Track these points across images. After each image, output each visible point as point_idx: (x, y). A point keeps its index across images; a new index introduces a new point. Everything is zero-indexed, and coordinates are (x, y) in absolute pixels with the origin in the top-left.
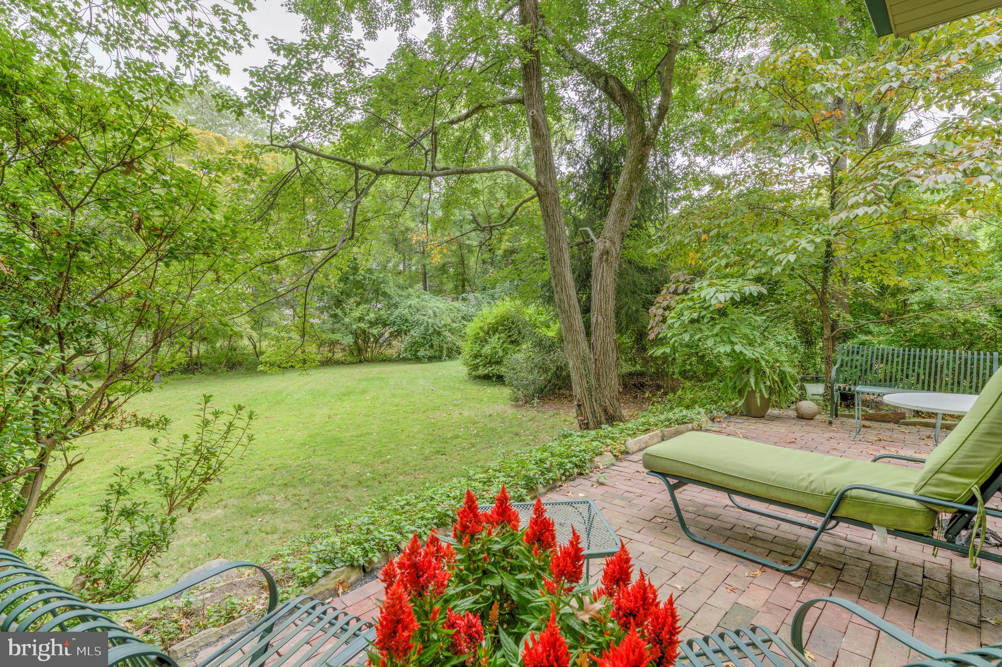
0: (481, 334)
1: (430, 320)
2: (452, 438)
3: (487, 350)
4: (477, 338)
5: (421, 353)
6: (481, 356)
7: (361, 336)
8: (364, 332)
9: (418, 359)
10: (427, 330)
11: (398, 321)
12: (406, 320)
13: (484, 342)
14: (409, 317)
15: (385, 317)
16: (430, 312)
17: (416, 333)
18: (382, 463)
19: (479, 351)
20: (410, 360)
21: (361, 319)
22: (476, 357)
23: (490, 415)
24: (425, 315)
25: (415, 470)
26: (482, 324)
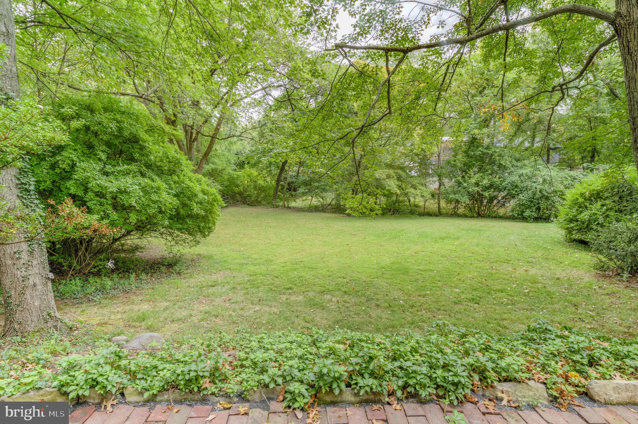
0: (581, 200)
1: (538, 187)
2: (496, 291)
3: (585, 216)
4: (575, 203)
5: (527, 213)
6: (577, 221)
7: (477, 198)
8: (480, 195)
9: (524, 219)
10: (534, 194)
11: (509, 187)
12: (516, 186)
13: (581, 207)
14: (519, 184)
15: (498, 183)
16: (541, 180)
17: (524, 197)
18: (419, 296)
19: (575, 216)
20: (516, 218)
21: (477, 184)
22: (571, 221)
23: (558, 279)
24: (534, 182)
25: (439, 310)
26: (584, 191)
